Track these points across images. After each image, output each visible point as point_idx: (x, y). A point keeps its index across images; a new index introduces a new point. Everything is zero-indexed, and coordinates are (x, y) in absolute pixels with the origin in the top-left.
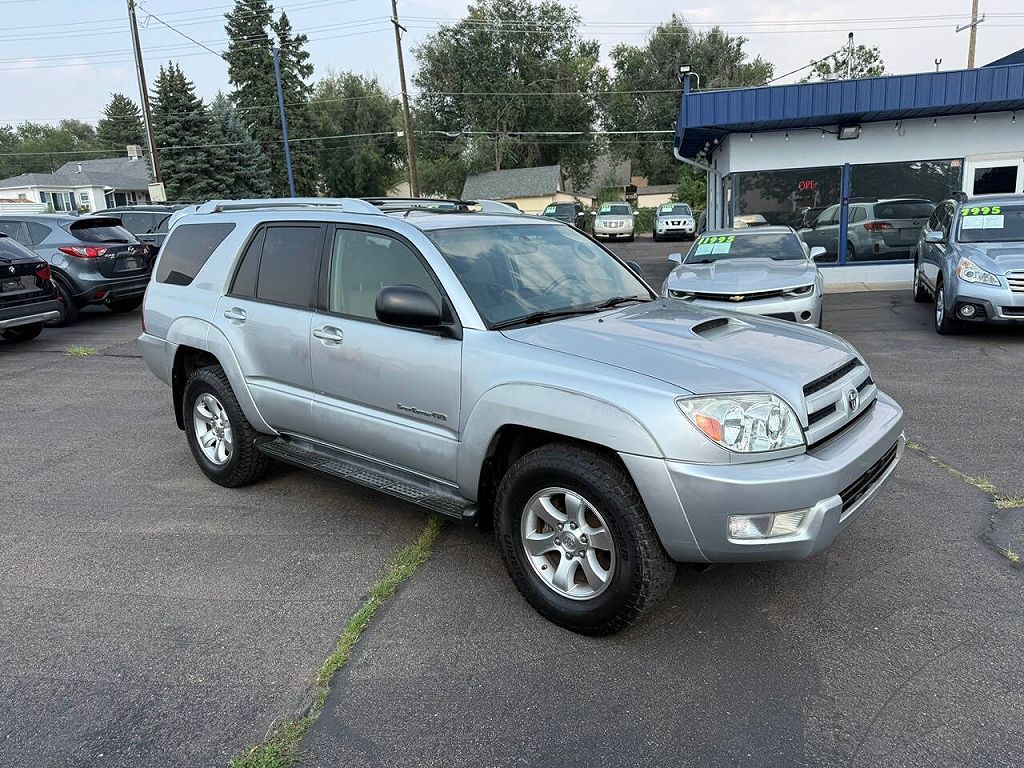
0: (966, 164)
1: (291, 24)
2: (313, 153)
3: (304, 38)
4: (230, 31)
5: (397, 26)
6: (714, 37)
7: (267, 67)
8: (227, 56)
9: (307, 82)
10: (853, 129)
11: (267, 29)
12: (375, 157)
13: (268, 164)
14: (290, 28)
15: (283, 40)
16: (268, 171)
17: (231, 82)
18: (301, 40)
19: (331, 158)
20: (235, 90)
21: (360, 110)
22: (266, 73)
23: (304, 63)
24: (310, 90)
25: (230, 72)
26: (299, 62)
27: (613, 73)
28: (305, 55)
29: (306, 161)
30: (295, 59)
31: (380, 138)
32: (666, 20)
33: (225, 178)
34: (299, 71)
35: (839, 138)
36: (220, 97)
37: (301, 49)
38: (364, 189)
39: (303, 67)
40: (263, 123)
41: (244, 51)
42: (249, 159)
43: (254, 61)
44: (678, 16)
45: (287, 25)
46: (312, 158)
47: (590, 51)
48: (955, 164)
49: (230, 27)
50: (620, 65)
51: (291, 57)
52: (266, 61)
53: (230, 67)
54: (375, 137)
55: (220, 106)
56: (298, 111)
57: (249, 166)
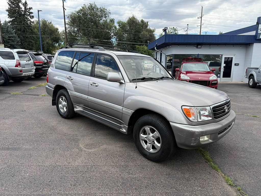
0: (223, 56)
1: (28, 4)
2: (33, 40)
3: (32, 8)
4: (9, 4)
5: (64, 8)
6: (142, 21)
7: (20, 15)
8: (7, 11)
9: (32, 20)
10: (200, 46)
11: (20, 4)
12: (50, 42)
13: (20, 42)
14: (27, 5)
15: (25, 8)
16: (20, 44)
17: (8, 18)
18: (30, 8)
19: (37, 42)
20: (10, 20)
21: (46, 29)
22: (20, 16)
23: (31, 15)
24: (33, 22)
25: (8, 15)
26: (30, 14)
27: (118, 27)
28: (32, 13)
29: (31, 42)
30: (29, 14)
31: (52, 37)
32: (131, 16)
33: (7, 45)
34: (30, 17)
35: (197, 48)
36: (5, 22)
37: (31, 11)
38: (47, 51)
39: (31, 16)
40: (18, 30)
41: (13, 10)
42: (15, 40)
43: (16, 13)
44: (134, 15)
45: (27, 4)
46: (33, 41)
47: (112, 21)
48: (220, 56)
49: (9, 2)
50: (119, 26)
51: (27, 13)
52: (20, 13)
53: (8, 13)
54: (50, 37)
55: (6, 24)
56: (29, 28)
57: (14, 42)
